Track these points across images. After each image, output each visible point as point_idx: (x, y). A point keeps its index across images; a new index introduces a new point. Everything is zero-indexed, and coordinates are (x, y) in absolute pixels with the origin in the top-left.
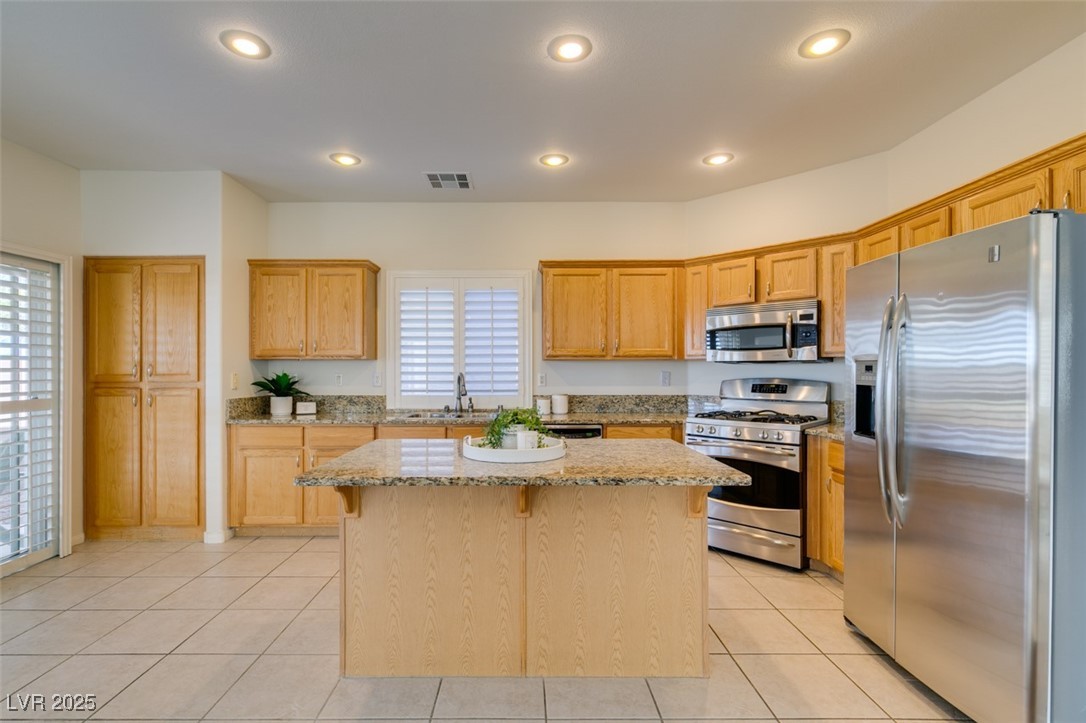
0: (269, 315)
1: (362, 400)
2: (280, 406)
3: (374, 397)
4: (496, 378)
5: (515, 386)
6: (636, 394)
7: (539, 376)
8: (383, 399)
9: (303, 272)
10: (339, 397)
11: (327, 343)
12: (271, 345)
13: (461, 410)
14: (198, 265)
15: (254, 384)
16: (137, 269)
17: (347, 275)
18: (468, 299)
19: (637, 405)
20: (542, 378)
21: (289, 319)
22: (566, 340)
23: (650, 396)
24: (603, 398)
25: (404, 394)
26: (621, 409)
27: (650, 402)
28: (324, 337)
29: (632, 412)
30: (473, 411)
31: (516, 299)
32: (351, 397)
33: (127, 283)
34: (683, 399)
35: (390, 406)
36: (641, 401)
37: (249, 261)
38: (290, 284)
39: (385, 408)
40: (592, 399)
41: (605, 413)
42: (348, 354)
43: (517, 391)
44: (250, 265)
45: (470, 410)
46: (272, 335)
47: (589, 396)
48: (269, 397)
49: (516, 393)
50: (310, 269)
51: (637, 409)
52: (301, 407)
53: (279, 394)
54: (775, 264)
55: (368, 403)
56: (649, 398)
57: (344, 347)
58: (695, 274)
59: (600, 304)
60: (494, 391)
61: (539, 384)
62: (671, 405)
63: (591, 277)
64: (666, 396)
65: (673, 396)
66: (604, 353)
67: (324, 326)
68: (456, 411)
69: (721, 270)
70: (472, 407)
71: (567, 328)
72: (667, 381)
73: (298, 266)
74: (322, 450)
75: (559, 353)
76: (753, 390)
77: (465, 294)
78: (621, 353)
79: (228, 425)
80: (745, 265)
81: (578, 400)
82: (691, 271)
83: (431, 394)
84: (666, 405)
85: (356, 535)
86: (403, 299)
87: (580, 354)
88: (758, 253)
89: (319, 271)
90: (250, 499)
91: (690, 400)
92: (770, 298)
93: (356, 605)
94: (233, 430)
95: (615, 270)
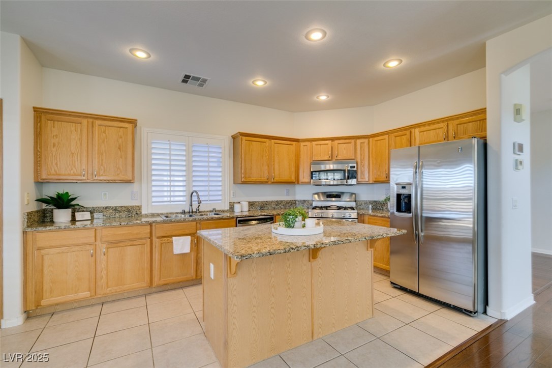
0: (54, 150)
1: (124, 209)
2: (62, 216)
3: (132, 207)
4: (211, 193)
5: (220, 198)
6: (276, 200)
7: (232, 192)
8: (139, 208)
9: (85, 121)
10: (106, 208)
11: (104, 171)
12: (55, 170)
13: (192, 212)
15: (37, 200)
17: (121, 127)
18: (194, 149)
19: (276, 205)
20: (233, 193)
21: (73, 154)
22: (251, 174)
24: (262, 202)
25: (153, 204)
26: (270, 208)
27: (282, 204)
28: (102, 168)
29: (274, 208)
30: (199, 212)
31: (220, 151)
32: (116, 207)
34: (294, 202)
35: (144, 212)
36: (278, 203)
37: (34, 108)
38: (73, 129)
39: (141, 213)
40: (257, 203)
41: (262, 209)
42: (121, 179)
43: (221, 200)
44: (34, 111)
45: (198, 211)
46: (57, 164)
47: (256, 202)
48: (52, 210)
49: (220, 201)
50: (91, 120)
51: (276, 207)
52: (79, 216)
53: (59, 207)
54: (339, 145)
55: (129, 211)
56: (281, 201)
57: (118, 175)
58: (304, 146)
59: (266, 156)
60: (210, 200)
61: (232, 196)
62: (290, 205)
63: (262, 143)
64: (288, 201)
65: (290, 201)
66: (268, 180)
67: (102, 160)
68: (189, 212)
69: (316, 145)
70: (199, 210)
71: (251, 167)
72: (288, 194)
73: (80, 117)
74: (111, 243)
75: (248, 180)
76: (327, 197)
77: (193, 146)
78: (275, 181)
79: (24, 233)
80: (327, 144)
81: (251, 204)
82: (302, 144)
83: (172, 203)
84: (288, 205)
85: (233, 287)
86: (153, 146)
87: (257, 180)
88: (333, 139)
89: (97, 122)
90: (47, 286)
91: (297, 202)
92: (337, 158)
93: (234, 329)
94: (30, 236)
95: (272, 140)
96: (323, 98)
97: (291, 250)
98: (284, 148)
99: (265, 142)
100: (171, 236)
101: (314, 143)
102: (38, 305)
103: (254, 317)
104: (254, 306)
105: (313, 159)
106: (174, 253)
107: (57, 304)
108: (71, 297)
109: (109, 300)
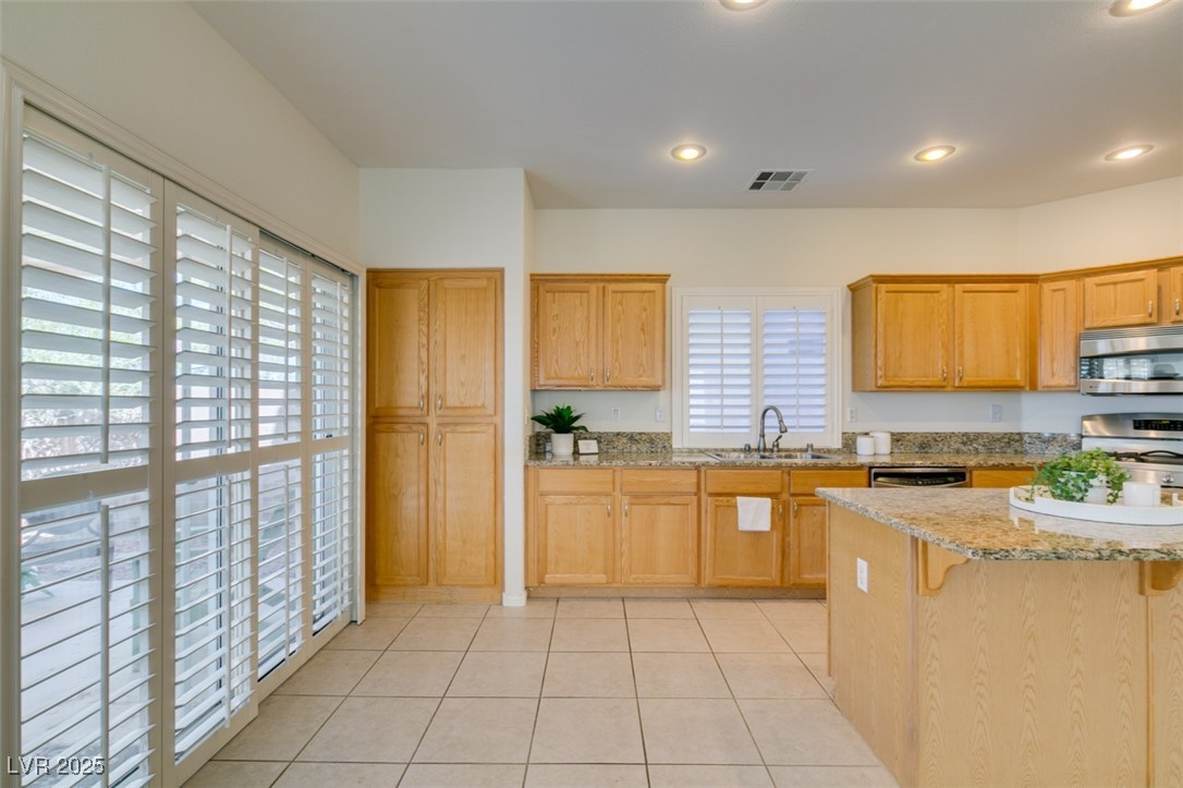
0: (554, 338)
1: (644, 437)
2: (562, 444)
3: (658, 434)
4: (803, 412)
5: (820, 422)
6: (963, 431)
7: (848, 409)
8: (668, 436)
9: (593, 288)
10: (618, 434)
11: (620, 371)
12: (555, 372)
13: (765, 450)
14: (496, 277)
15: (533, 419)
16: (424, 284)
17: (644, 292)
18: (767, 320)
19: (964, 443)
20: (852, 412)
21: (577, 343)
22: (901, 368)
23: (979, 434)
24: (924, 435)
25: (691, 430)
26: (945, 449)
27: (980, 441)
28: (617, 365)
29: (958, 452)
30: (778, 451)
31: (823, 320)
32: (632, 434)
33: (411, 300)
34: (1017, 437)
35: (676, 444)
36: (968, 439)
37: (531, 275)
38: (578, 302)
39: (671, 447)
40: (911, 437)
41: (926, 452)
42: (645, 384)
43: (823, 427)
44: (531, 280)
45: (775, 449)
46: (557, 361)
47: (908, 434)
49: (821, 430)
50: (601, 285)
51: (964, 448)
52: (584, 446)
53: (559, 431)
55: (652, 441)
56: (978, 436)
57: (640, 376)
58: (1056, 291)
60: (800, 427)
61: (848, 419)
62: (1003, 444)
63: (929, 295)
64: (998, 434)
65: (1005, 434)
66: (944, 384)
67: (617, 352)
68: (758, 450)
70: (778, 446)
71: (901, 353)
72: (997, 416)
73: (587, 281)
74: (637, 497)
75: (892, 383)
76: (1136, 428)
77: (764, 315)
78: (965, 384)
79: (526, 467)
80: (1142, 280)
81: (897, 439)
82: (1047, 287)
83: (726, 430)
84: (998, 445)
85: (931, 617)
86: (692, 320)
87: (916, 384)
88: (1161, 265)
89: (612, 287)
90: (552, 553)
91: (1026, 438)
92: (1178, 318)
93: (932, 708)
94: (531, 473)
95: (957, 286)
96: (1129, 154)
97: (1117, 555)
98: (992, 302)
99: (937, 292)
100: (733, 495)
101: (1090, 281)
102: (541, 582)
103: (982, 696)
104: (980, 671)
105: (1087, 325)
106: (740, 528)
107: (563, 586)
108: (580, 578)
109: (632, 595)
